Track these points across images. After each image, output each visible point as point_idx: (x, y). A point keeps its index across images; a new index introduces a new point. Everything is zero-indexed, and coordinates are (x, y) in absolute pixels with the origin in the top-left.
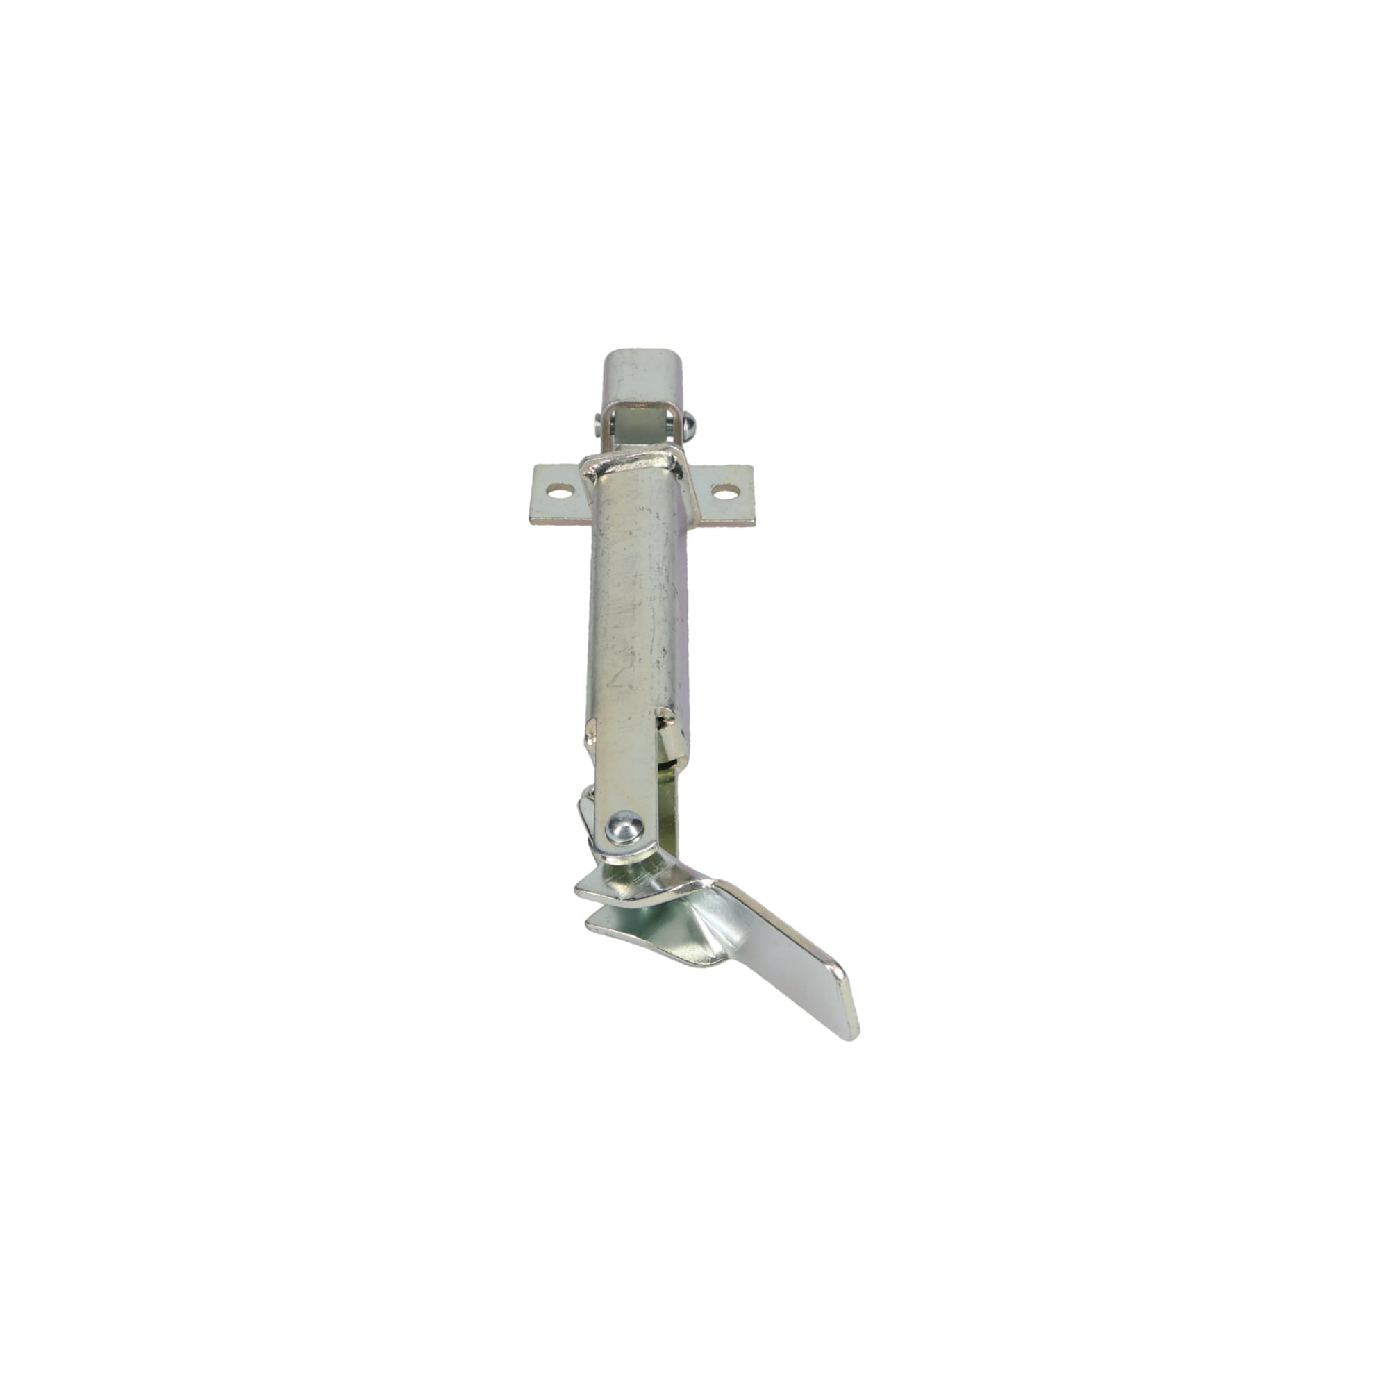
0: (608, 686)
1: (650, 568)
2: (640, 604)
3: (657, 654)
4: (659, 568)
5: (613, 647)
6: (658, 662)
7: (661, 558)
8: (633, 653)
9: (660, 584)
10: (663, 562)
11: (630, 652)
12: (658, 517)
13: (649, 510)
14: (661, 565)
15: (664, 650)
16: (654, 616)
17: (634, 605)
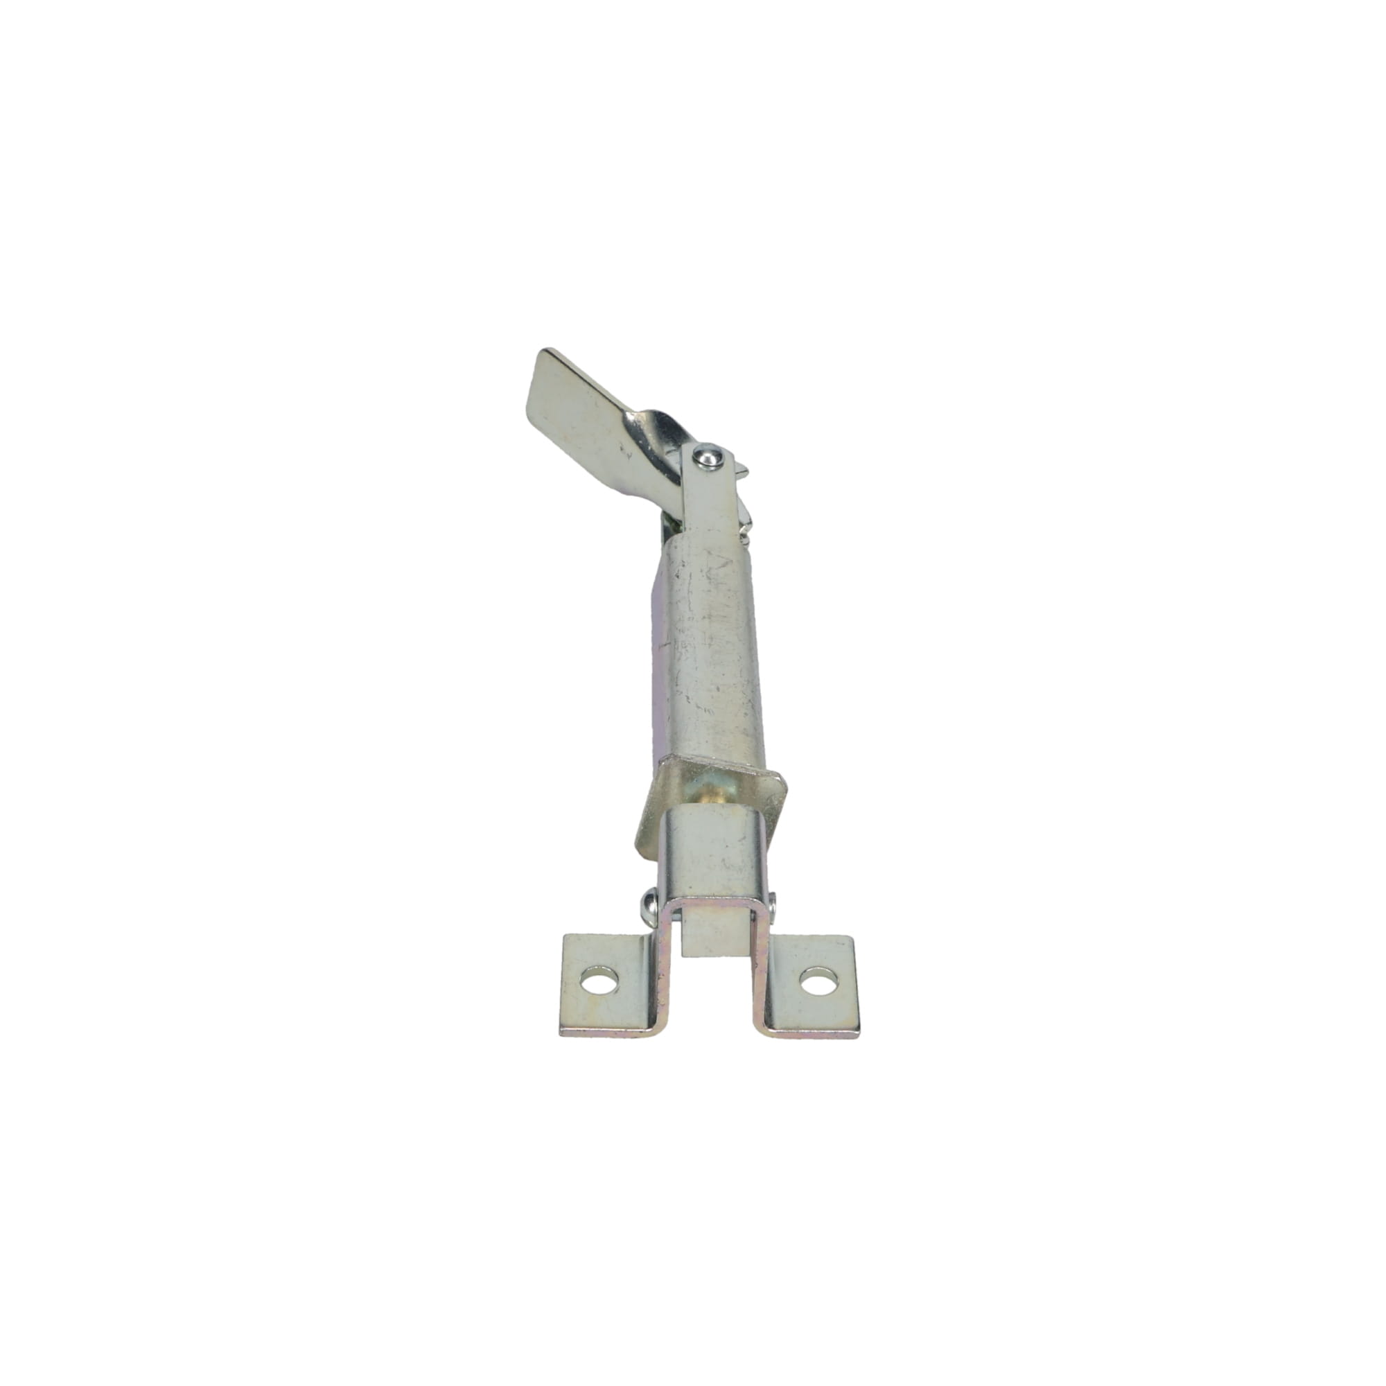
0: (732, 561)
1: (695, 648)
2: (704, 618)
3: (684, 574)
4: (685, 647)
5: (729, 590)
6: (684, 566)
7: (683, 658)
8: (709, 578)
9: (683, 632)
10: (681, 653)
11: (712, 580)
12: (688, 698)
13: (698, 707)
14: (684, 650)
15: (678, 577)
16: (690, 604)
17: (710, 618)
